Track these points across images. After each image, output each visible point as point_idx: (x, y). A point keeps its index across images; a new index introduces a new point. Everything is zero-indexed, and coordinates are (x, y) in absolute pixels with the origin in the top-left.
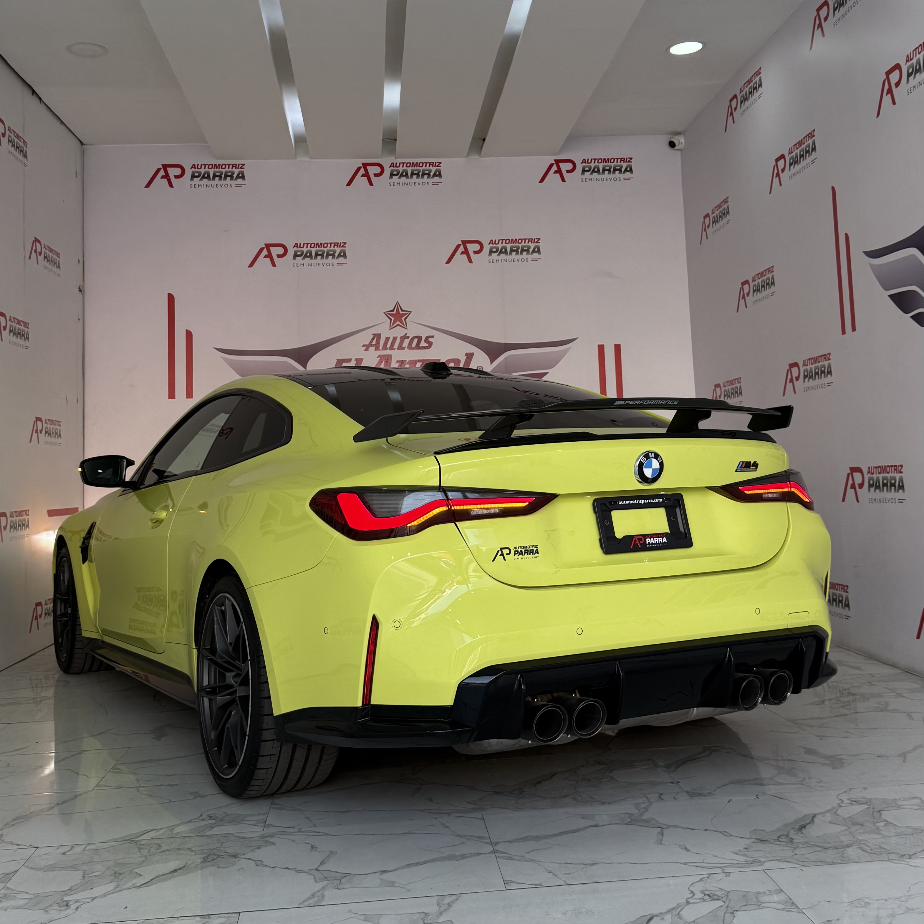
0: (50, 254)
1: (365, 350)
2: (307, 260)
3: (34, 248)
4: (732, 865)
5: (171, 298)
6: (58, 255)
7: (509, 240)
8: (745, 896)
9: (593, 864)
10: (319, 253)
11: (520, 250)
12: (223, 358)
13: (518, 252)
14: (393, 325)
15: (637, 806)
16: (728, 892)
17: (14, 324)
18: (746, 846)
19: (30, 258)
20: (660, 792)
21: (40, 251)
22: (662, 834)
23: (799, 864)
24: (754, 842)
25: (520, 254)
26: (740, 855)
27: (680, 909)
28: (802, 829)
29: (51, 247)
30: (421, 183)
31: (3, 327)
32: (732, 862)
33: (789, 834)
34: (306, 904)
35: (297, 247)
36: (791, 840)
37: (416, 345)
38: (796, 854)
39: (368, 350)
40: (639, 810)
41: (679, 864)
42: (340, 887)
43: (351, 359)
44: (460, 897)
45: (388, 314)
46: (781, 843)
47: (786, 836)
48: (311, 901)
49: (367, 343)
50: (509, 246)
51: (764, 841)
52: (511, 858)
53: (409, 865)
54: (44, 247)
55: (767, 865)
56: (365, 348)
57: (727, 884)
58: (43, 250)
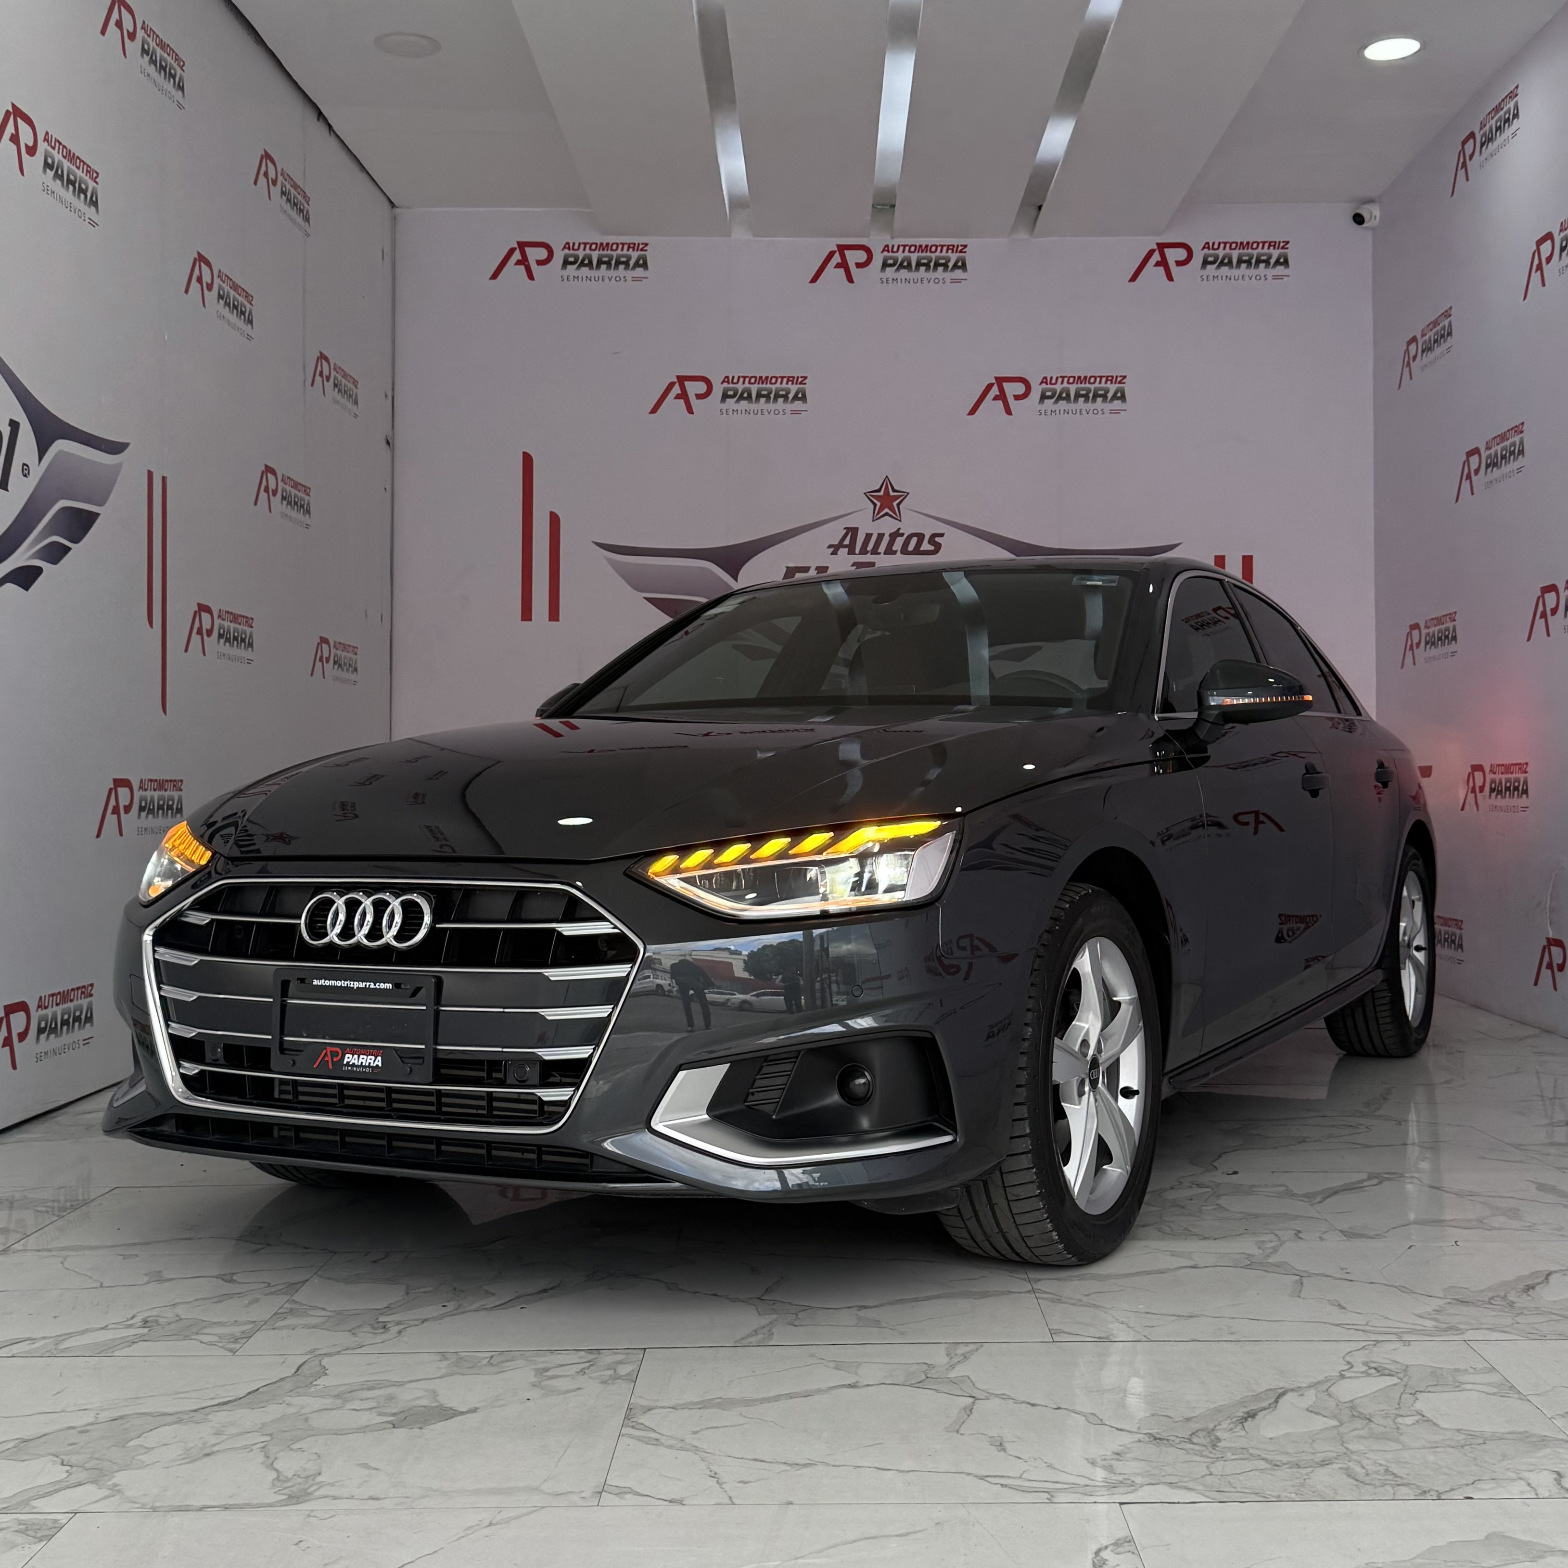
0: (343, 380)
1: (833, 553)
2: (744, 403)
3: (319, 368)
4: (1413, 1331)
5: (527, 460)
6: (355, 383)
7: (1074, 377)
8: (1435, 1373)
9: (1190, 1317)
10: (764, 393)
11: (1091, 395)
12: (607, 559)
13: (1089, 397)
14: (878, 513)
15: (1260, 1245)
16: (1407, 1366)
17: (288, 488)
18: (1437, 1308)
19: (312, 385)
20: (1298, 1229)
21: (328, 374)
22: (1302, 1283)
23: (1523, 1337)
24: (1449, 1303)
25: (1092, 402)
26: (1427, 1319)
27: (1329, 1384)
28: (1528, 1290)
29: (345, 370)
30: (932, 281)
31: (273, 491)
32: (1414, 1327)
33: (1508, 1295)
34: (745, 1342)
35: (729, 383)
36: (1512, 1304)
37: (915, 548)
38: (1518, 1323)
39: (836, 554)
40: (1263, 1250)
41: (1327, 1325)
42: (796, 1323)
43: (810, 568)
44: (982, 1346)
45: (871, 496)
46: (1494, 1307)
47: (1503, 1298)
48: (754, 1340)
49: (836, 543)
50: (1073, 389)
51: (1468, 1302)
52: (1060, 1301)
53: (902, 1301)
54: (335, 369)
55: (1470, 1335)
56: (832, 550)
57: (1406, 1356)
58: (333, 373)
